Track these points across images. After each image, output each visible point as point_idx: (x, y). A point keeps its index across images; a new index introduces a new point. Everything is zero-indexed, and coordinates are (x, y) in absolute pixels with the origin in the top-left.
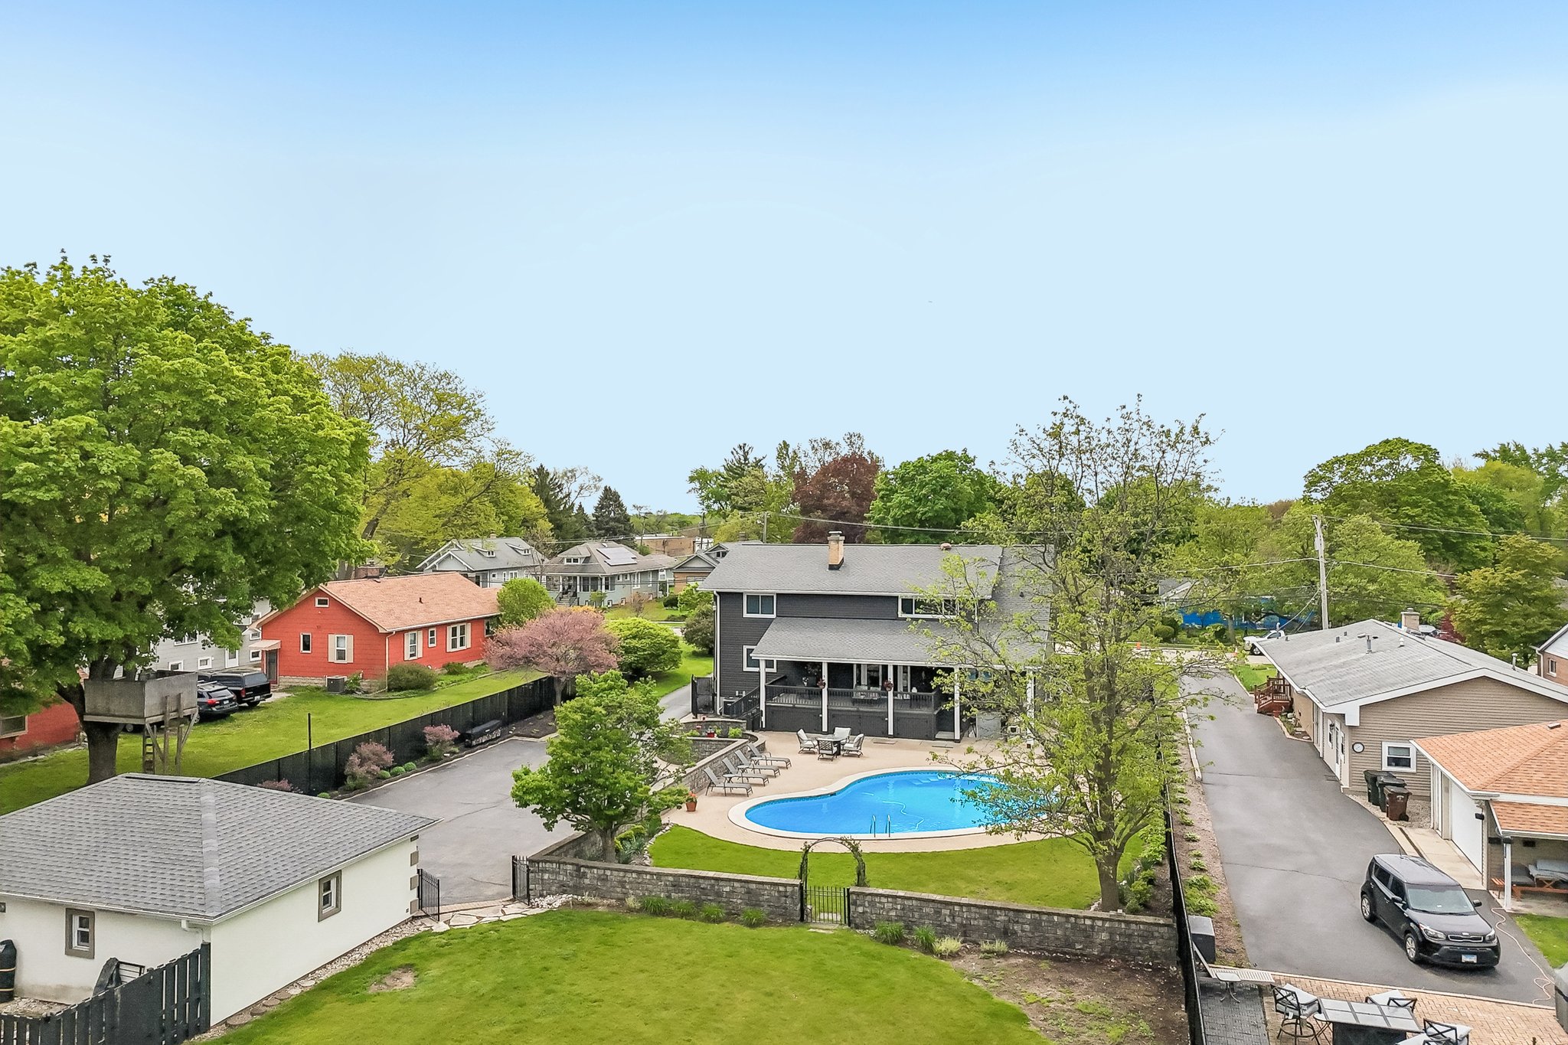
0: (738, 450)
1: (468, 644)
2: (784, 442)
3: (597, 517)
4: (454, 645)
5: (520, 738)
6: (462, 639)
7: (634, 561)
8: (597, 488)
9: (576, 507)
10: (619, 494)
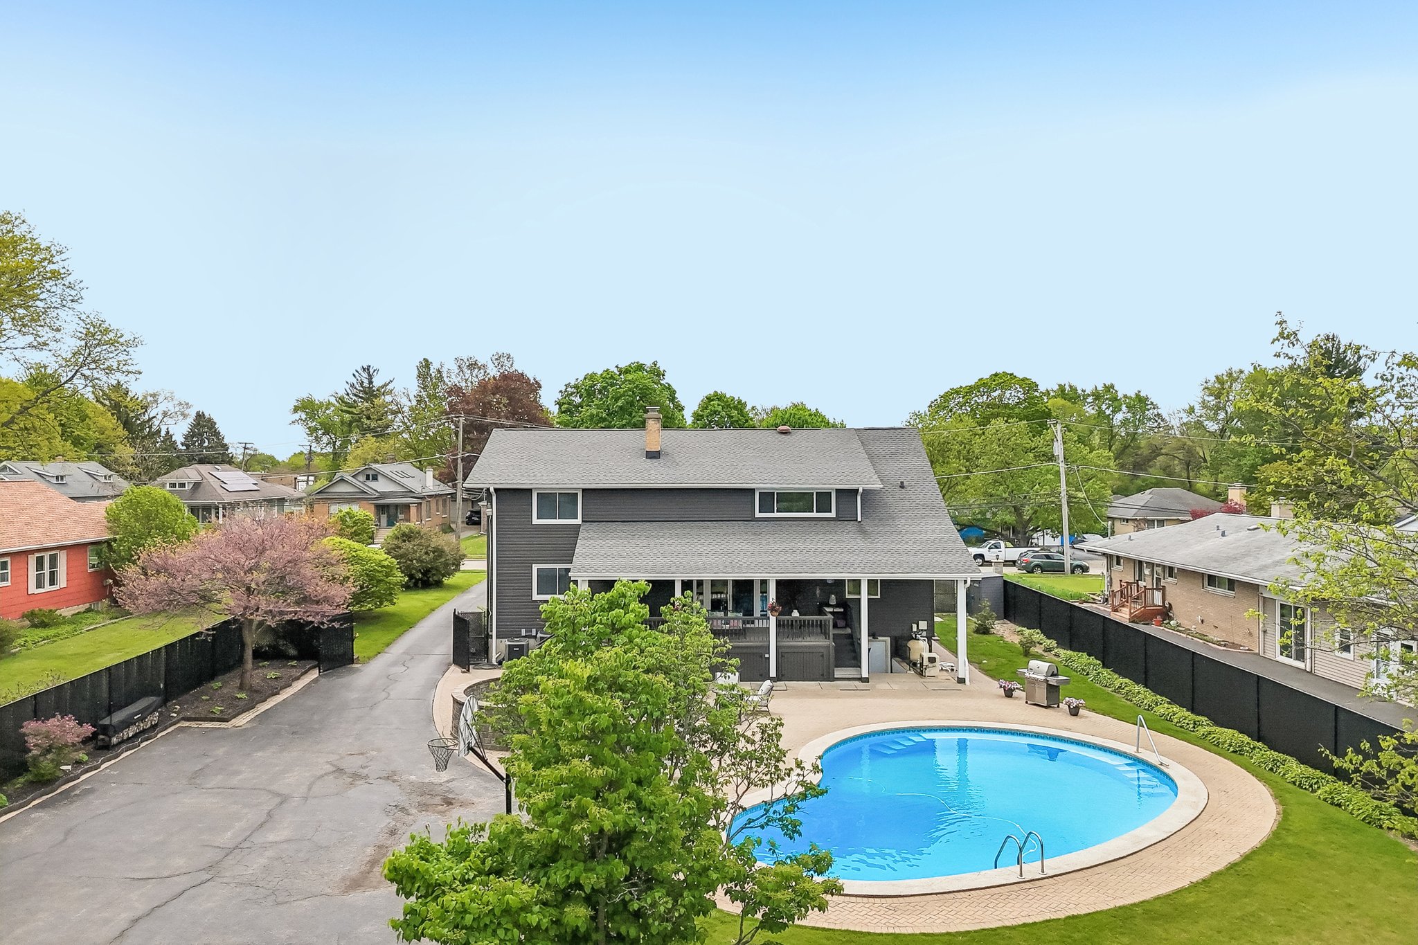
0: (361, 372)
1: (62, 581)
2: (426, 360)
3: (188, 447)
4: (40, 584)
5: (193, 724)
6: (52, 574)
7: (255, 488)
8: (185, 416)
9: (163, 433)
10: (215, 420)
